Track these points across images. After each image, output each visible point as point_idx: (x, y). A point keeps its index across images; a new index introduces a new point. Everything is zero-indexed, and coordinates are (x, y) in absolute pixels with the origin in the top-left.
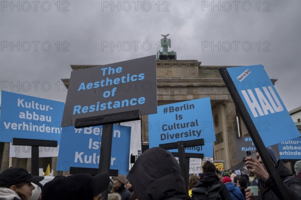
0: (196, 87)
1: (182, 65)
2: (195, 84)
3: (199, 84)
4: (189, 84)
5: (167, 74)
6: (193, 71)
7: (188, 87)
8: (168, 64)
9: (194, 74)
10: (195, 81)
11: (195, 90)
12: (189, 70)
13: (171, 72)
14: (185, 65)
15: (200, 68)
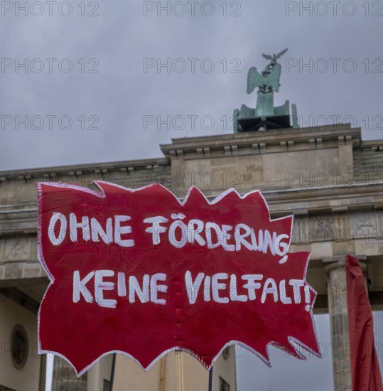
0: (340, 213)
1: (296, 143)
2: (334, 204)
3: (348, 202)
4: (315, 205)
5: (248, 178)
6: (336, 160)
7: (313, 215)
8: (249, 146)
9: (336, 171)
10: (334, 194)
11: (338, 225)
12: (321, 158)
13: (261, 170)
14: (306, 142)
15: (359, 148)
